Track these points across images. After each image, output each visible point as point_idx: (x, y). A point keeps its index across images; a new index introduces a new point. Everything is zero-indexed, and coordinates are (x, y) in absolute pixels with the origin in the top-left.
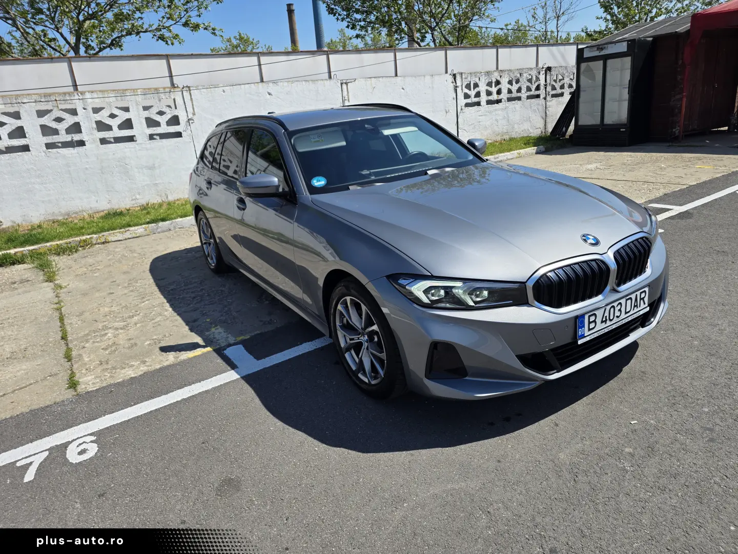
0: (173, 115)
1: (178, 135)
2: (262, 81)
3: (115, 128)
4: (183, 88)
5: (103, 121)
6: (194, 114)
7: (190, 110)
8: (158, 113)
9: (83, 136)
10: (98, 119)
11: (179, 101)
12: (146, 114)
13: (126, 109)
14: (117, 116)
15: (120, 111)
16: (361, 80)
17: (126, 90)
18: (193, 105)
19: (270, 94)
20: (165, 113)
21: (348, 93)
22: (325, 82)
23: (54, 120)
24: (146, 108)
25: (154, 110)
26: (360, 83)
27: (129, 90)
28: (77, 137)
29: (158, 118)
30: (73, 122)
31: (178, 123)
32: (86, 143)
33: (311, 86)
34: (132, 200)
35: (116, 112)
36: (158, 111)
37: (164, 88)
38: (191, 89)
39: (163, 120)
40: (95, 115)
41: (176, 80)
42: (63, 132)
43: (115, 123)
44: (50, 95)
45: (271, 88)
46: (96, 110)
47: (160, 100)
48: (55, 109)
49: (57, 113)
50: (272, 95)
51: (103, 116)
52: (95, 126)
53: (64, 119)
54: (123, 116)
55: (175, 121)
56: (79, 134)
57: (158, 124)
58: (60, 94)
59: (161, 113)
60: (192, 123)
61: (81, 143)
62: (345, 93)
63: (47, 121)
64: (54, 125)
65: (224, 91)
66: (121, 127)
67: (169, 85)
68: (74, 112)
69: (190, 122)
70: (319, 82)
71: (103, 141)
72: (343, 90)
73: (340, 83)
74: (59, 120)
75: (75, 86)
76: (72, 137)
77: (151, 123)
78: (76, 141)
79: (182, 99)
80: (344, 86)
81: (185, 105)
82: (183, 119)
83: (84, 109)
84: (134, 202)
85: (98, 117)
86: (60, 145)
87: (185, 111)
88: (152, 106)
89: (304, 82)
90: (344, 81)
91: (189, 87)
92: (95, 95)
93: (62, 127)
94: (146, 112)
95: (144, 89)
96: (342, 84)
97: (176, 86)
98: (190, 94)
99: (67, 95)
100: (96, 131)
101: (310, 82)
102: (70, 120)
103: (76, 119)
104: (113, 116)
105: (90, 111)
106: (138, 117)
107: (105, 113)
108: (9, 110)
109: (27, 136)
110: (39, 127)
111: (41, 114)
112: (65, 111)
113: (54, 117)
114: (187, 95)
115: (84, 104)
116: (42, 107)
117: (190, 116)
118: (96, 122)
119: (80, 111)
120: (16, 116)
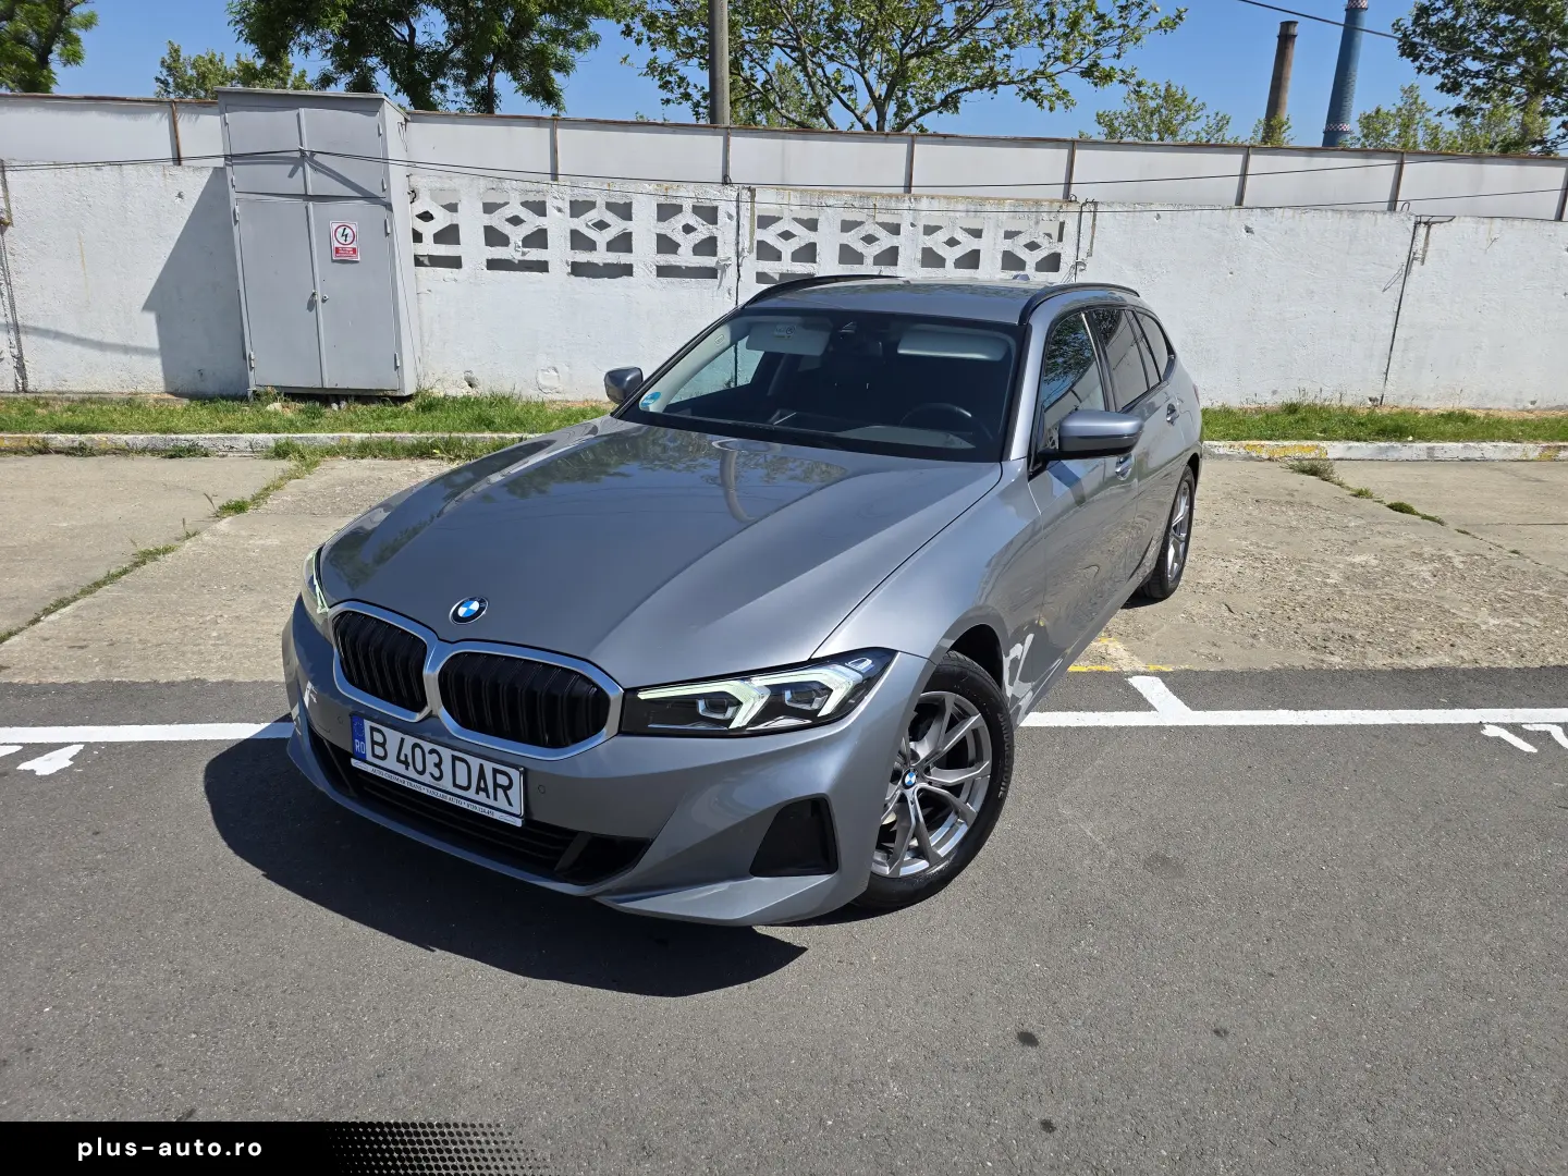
0: (1053, 251)
2: (1239, 201)
3: (950, 264)
4: (1084, 204)
5: (934, 248)
6: (1089, 254)
7: (1085, 244)
8: (1027, 246)
9: (897, 271)
10: (929, 245)
11: (1070, 228)
12: (1008, 245)
13: (977, 234)
14: (959, 243)
15: (967, 235)
16: (1468, 219)
17: (988, 199)
18: (1093, 237)
19: (1248, 230)
20: (1040, 247)
21: (1426, 244)
22: (1379, 216)
23: (863, 239)
24: (1009, 235)
25: (1023, 240)
26: (1464, 226)
27: (992, 199)
28: (887, 271)
29: (1024, 254)
30: (888, 246)
31: (1056, 269)
33: (1346, 221)
35: (960, 236)
36: (1028, 241)
37: (1052, 202)
38: (1100, 208)
39: (1031, 258)
40: (925, 237)
41: (1074, 189)
42: (869, 260)
43: (950, 255)
44: (868, 196)
45: (1256, 219)
46: (930, 230)
47: (1037, 223)
48: (871, 220)
49: (869, 228)
50: (1252, 232)
51: (937, 242)
52: (919, 256)
53: (878, 239)
54: (968, 244)
55: (1052, 262)
56: (892, 267)
57: (1020, 265)
58: (883, 196)
59: (1032, 246)
60: (1082, 270)
62: (1419, 244)
63: (853, 239)
64: (859, 247)
65: (1158, 217)
66: (960, 263)
67: (1061, 197)
68: (895, 229)
69: (1079, 267)
70: (1366, 214)
72: (1417, 238)
73: (1413, 219)
74: (870, 239)
75: (908, 187)
77: (1011, 262)
79: (1076, 223)
80: (1422, 230)
81: (1079, 236)
82: (1067, 261)
83: (912, 225)
85: (929, 242)
87: (1075, 247)
88: (1020, 232)
89: (1330, 213)
90: (1424, 219)
91: (1095, 203)
92: (936, 204)
93: (871, 252)
94: (1008, 242)
95: (1017, 200)
96: (1417, 224)
97: (1073, 199)
98: (1095, 216)
99: (893, 199)
100: (919, 265)
101: (1345, 215)
102: (886, 241)
103: (894, 241)
104: (952, 242)
105: (921, 229)
106: (991, 249)
107: (942, 236)
108: (806, 215)
109: (818, 260)
110: (838, 247)
111: (847, 226)
112: (884, 225)
113: (863, 234)
114: (1087, 218)
115: (915, 218)
116: (851, 216)
117: (1082, 256)
118: (924, 249)
119: (905, 228)
120: (812, 225)
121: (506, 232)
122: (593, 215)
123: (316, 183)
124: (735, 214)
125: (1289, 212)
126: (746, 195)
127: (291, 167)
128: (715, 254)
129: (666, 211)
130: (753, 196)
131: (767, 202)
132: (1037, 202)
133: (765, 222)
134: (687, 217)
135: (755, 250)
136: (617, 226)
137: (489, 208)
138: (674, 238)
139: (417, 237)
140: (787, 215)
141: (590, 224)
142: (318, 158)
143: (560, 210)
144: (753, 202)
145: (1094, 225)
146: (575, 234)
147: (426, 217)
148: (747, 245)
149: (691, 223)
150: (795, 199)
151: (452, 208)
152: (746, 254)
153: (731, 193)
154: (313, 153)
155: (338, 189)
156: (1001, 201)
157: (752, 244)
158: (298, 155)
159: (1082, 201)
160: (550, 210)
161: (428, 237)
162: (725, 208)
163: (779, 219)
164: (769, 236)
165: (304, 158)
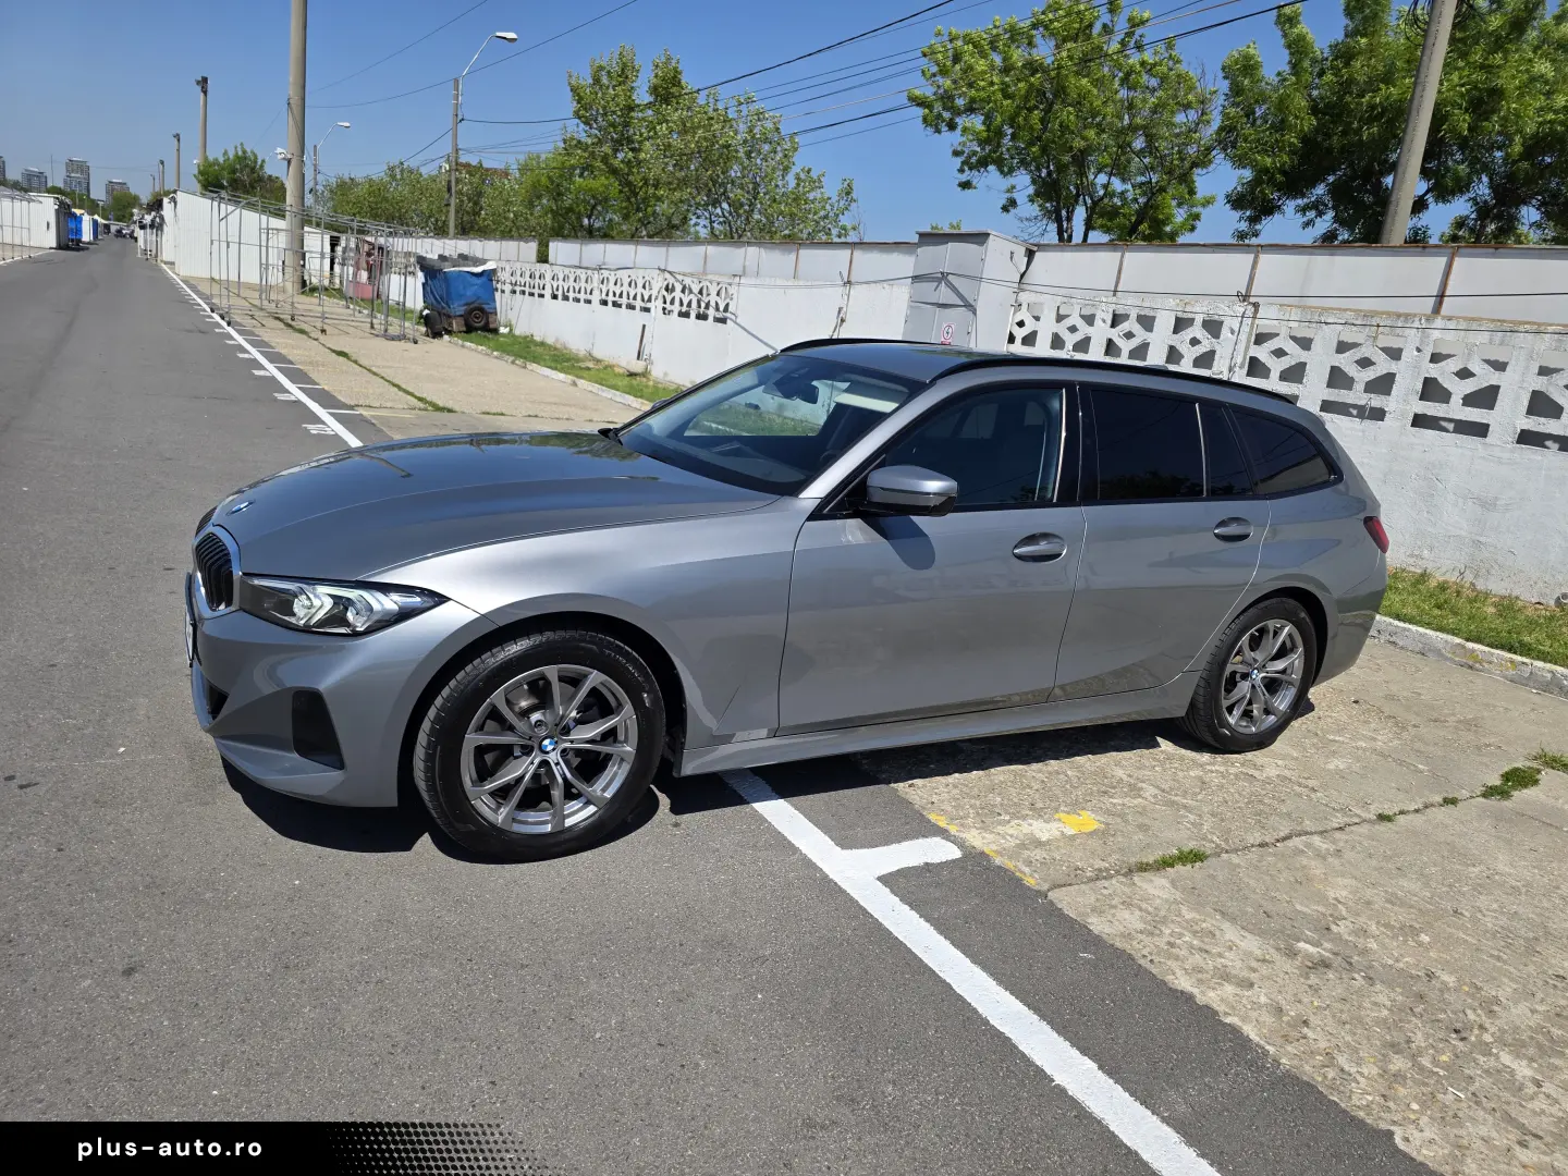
3: (1457, 399)
5: (1440, 380)
9: (1390, 403)
10: (1434, 374)
12: (1540, 384)
13: (1501, 366)
14: (1473, 375)
15: (1486, 367)
23: (1358, 362)
24: (1546, 371)
28: (1376, 401)
30: (1385, 372)
32: (1387, 416)
34: (1412, 556)
35: (1476, 367)
40: (1431, 365)
42: (1359, 387)
43: (1460, 389)
46: (1436, 358)
48: (1369, 343)
49: (1365, 351)
51: (1444, 374)
52: (1419, 386)
53: (1373, 364)
54: (1484, 379)
56: (1383, 397)
57: (1555, 411)
58: (1389, 314)
61: (1379, 415)
63: (1346, 362)
64: (1352, 370)
66: (1469, 400)
68: (1395, 354)
71: (1422, 420)
74: (1365, 363)
76: (1371, 400)
77: (1541, 406)
78: (1372, 408)
83: (1419, 350)
84: (1412, 561)
85: (1433, 371)
92: (1452, 325)
93: (1363, 377)
94: (1543, 379)
99: (1402, 319)
100: (1416, 398)
102: (1382, 367)
103: (1393, 367)
104: (1465, 374)
105: (1427, 357)
107: (1453, 365)
108: (1303, 332)
109: (1304, 381)
110: (1329, 369)
111: (1342, 347)
112: (1385, 350)
113: (1356, 358)
115: (1422, 341)
116: (1349, 336)
118: (1426, 378)
119: (1409, 354)
120: (1305, 343)
121: (1064, 338)
122: (1125, 327)
123: (945, 294)
124: (1237, 330)
126: (1251, 309)
127: (936, 284)
128: (1210, 369)
129: (1180, 324)
130: (1256, 311)
131: (1269, 317)
133: (1260, 339)
134: (1197, 331)
135: (1247, 365)
136: (1141, 335)
137: (1060, 318)
138: (1180, 350)
139: (1011, 339)
140: (1284, 332)
141: (1121, 334)
142: (950, 277)
143: (1104, 321)
144: (1254, 317)
146: (1110, 343)
147: (1021, 324)
148: (1239, 360)
149: (1199, 336)
150: (1295, 314)
151: (1037, 318)
152: (1237, 369)
153: (1239, 309)
154: (948, 274)
155: (954, 299)
157: (1245, 359)
158: (940, 275)
160: (1098, 322)
161: (1018, 340)
162: (1230, 323)
163: (1278, 335)
164: (1263, 353)
165: (944, 276)
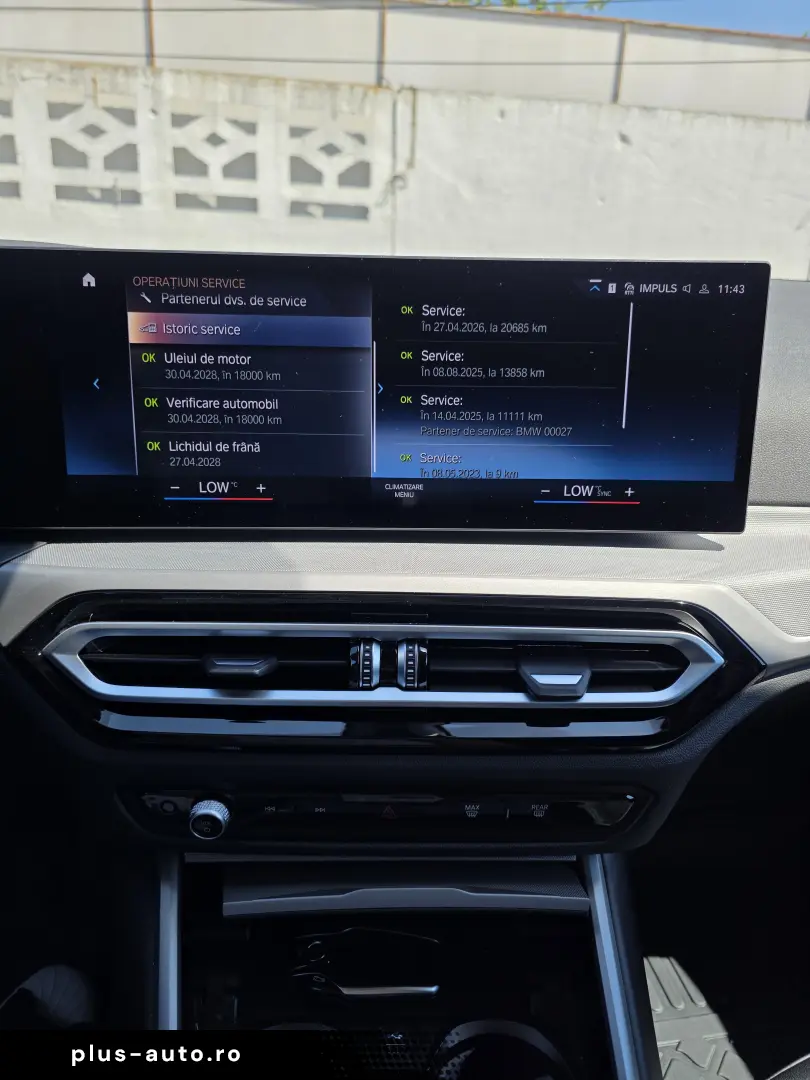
0: (359, 159)
1: (361, 213)
2: (615, 97)
3: (215, 171)
4: (399, 91)
5: (191, 149)
6: (411, 164)
7: (403, 150)
8: (323, 149)
9: (141, 182)
10: (182, 142)
11: (383, 125)
12: (294, 147)
13: (250, 128)
14: (225, 141)
15: (235, 130)
17: (261, 77)
18: (414, 140)
19: (624, 139)
20: (341, 151)
22: (794, 127)
23: (82, 130)
24: (297, 132)
25: (316, 140)
27: (266, 78)
28: (124, 181)
29: (320, 162)
30: (122, 143)
31: (365, 183)
32: (145, 200)
33: (749, 132)
35: (226, 131)
36: (324, 143)
37: (352, 86)
39: (331, 167)
40: (175, 131)
41: (388, 71)
42: (96, 162)
43: (216, 159)
44: (82, 67)
45: (635, 124)
46: (180, 120)
47: (334, 116)
48: (91, 103)
49: (91, 115)
50: (629, 142)
51: (192, 138)
52: (169, 158)
53: (104, 132)
54: (238, 143)
55: (358, 175)
56: (131, 175)
57: (316, 177)
58: (105, 68)
59: (331, 150)
60: (402, 188)
61: (133, 197)
63: (68, 130)
64: (80, 142)
65: (502, 114)
66: (229, 171)
67: (368, 81)
68: (128, 117)
69: (399, 183)
70: (776, 124)
71: (185, 201)
74: (94, 131)
75: (150, 56)
76: (116, 180)
77: (302, 171)
78: (122, 190)
79: (390, 119)
81: (394, 138)
82: (380, 173)
83: (154, 112)
85: (180, 137)
86: (97, 194)
87: (390, 153)
88: (313, 129)
89: (729, 120)
91: (414, 90)
93: (98, 150)
94: (297, 142)
95: (304, 81)
97: (384, 83)
98: (414, 110)
99: (121, 72)
100: (171, 173)
101: (750, 122)
102: (117, 135)
103: (130, 135)
104: (215, 140)
105: (167, 119)
106: (272, 149)
107: (197, 131)
109: (20, 160)
110: (47, 142)
111: (56, 111)
112: (110, 110)
113: (83, 123)
114: (403, 109)
115: (155, 101)
116: (61, 95)
117: (401, 168)
118: (174, 149)
119: (143, 117)
125: (677, 116)
132: (333, 87)
145: (414, 124)
156: (278, 82)
159: (396, 86)
